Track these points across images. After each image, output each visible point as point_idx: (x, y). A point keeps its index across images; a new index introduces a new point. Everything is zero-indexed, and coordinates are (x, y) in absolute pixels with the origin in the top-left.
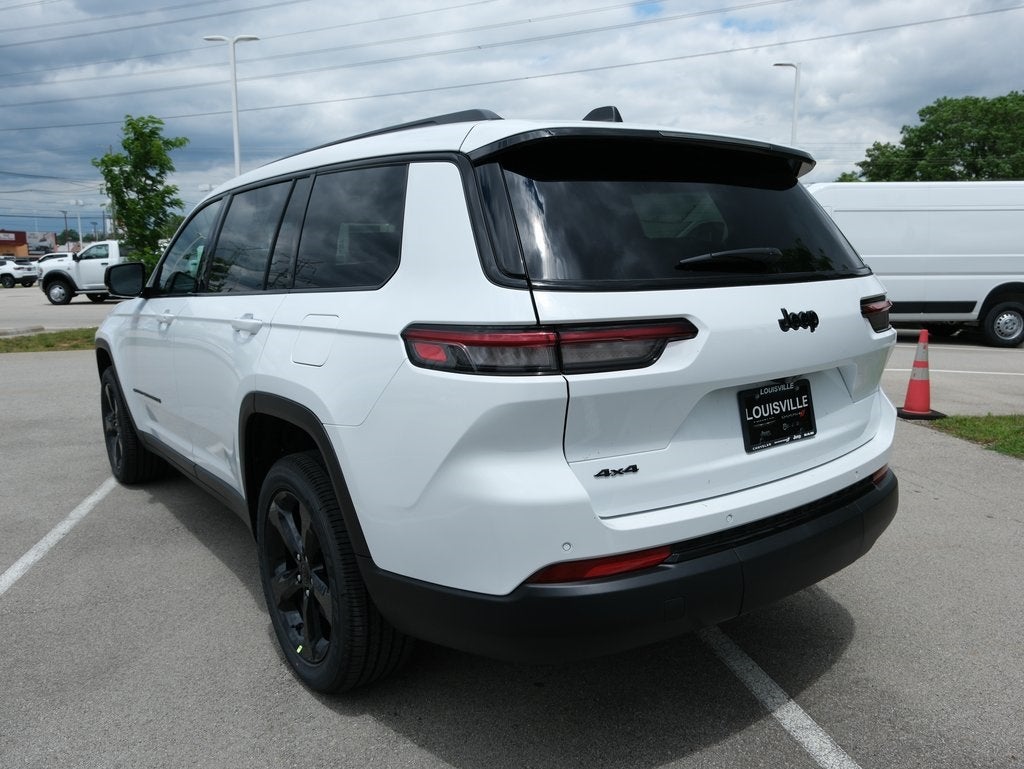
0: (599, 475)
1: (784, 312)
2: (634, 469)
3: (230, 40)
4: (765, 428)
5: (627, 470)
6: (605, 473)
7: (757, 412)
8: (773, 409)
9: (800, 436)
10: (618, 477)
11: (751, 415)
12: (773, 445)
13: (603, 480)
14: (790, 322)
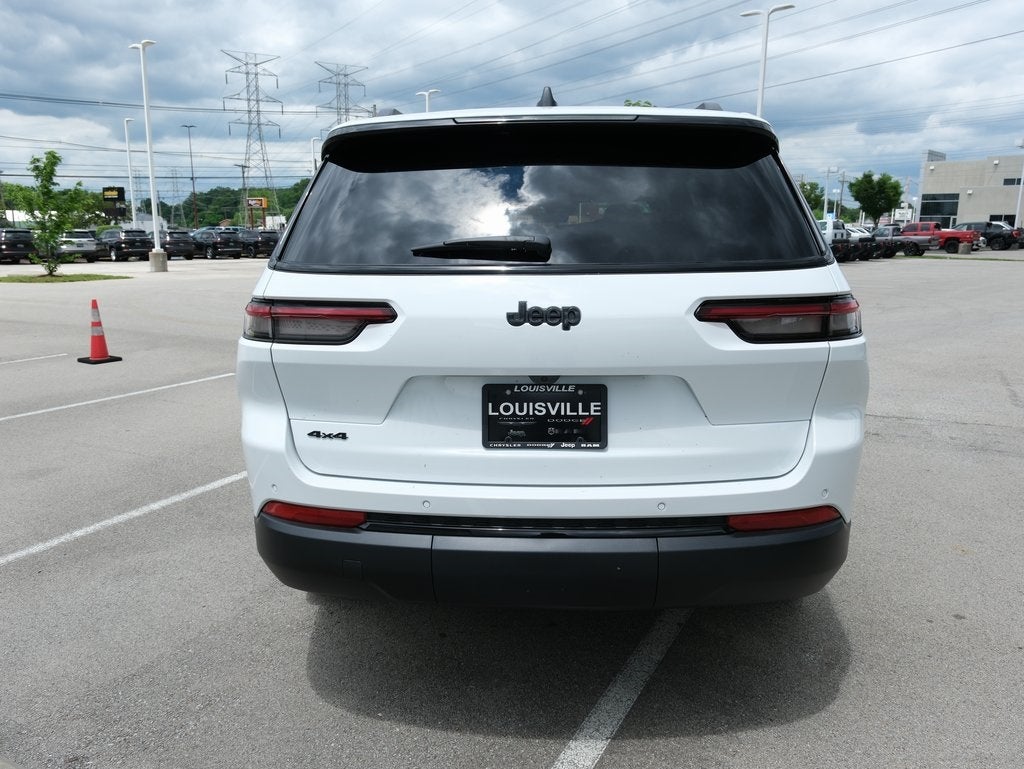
0: (311, 434)
1: (523, 305)
2: (343, 436)
3: (764, 12)
4: (516, 428)
5: (337, 436)
6: (317, 434)
7: (507, 409)
8: (534, 409)
9: (573, 445)
10: (328, 440)
11: (496, 409)
12: (524, 447)
13: (314, 440)
14: (525, 316)
